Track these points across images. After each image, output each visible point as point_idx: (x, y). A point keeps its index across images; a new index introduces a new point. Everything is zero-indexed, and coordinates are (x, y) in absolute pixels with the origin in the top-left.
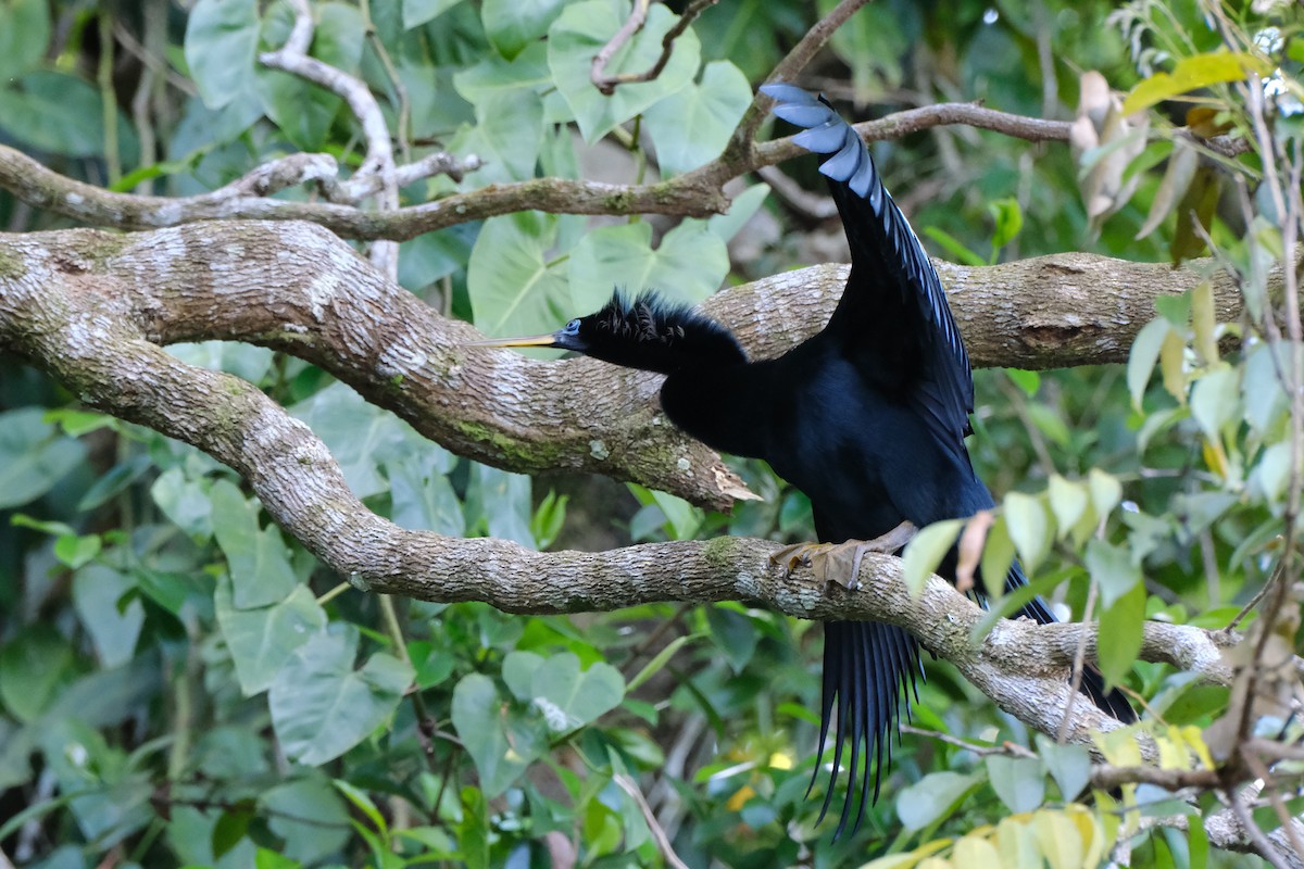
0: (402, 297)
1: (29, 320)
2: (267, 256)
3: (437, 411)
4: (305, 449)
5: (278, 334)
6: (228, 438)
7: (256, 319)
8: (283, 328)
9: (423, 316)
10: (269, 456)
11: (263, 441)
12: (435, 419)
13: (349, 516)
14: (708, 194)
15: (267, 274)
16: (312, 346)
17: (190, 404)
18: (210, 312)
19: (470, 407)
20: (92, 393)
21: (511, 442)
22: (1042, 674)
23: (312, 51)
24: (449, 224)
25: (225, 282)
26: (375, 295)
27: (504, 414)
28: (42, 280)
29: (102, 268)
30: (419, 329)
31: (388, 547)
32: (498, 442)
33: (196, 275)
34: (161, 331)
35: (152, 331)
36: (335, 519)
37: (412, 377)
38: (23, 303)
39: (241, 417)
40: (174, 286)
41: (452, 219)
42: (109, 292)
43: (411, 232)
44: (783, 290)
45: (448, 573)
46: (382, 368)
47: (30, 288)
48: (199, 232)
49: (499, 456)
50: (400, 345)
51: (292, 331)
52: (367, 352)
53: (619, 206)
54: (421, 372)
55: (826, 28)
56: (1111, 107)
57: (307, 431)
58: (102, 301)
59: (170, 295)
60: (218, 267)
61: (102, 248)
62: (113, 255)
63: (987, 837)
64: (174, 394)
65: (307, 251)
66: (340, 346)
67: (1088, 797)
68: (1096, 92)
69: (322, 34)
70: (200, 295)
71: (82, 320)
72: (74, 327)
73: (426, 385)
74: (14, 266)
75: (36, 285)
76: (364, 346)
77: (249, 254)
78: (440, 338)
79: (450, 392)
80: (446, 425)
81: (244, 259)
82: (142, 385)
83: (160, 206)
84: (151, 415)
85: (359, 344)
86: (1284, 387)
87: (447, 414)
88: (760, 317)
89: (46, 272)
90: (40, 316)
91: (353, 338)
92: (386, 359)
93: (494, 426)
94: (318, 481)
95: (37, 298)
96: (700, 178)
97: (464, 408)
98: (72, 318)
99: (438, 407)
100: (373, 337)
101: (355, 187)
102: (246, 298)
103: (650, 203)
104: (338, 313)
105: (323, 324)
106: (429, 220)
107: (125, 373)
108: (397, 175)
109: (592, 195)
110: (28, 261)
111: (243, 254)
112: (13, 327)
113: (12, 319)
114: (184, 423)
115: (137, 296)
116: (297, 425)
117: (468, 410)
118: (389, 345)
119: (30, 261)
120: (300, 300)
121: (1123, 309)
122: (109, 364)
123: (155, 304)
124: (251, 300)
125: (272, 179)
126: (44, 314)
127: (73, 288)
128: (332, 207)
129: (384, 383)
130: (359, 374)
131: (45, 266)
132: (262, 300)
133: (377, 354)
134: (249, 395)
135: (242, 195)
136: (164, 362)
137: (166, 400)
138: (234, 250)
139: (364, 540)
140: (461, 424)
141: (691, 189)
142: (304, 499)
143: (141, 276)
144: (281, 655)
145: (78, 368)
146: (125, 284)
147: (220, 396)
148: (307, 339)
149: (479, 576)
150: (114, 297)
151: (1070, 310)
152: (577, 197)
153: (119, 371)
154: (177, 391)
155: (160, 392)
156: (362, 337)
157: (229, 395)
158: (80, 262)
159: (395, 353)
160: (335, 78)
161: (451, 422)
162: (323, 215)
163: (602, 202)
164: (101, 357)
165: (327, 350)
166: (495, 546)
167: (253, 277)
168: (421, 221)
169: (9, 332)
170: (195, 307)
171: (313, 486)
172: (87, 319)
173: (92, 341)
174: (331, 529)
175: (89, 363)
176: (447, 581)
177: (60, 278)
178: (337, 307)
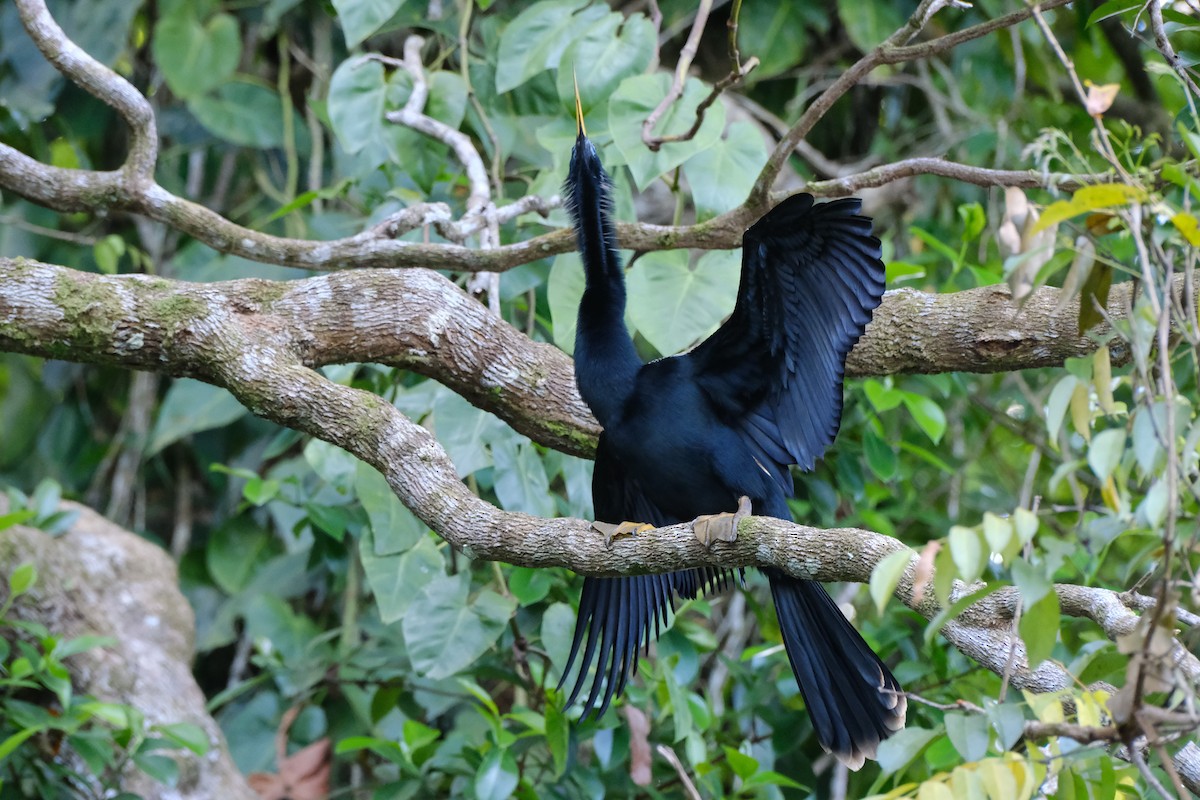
0: (499, 326)
1: (213, 351)
2: (394, 297)
3: (528, 414)
4: (425, 450)
5: (404, 357)
6: (367, 441)
7: (387, 346)
8: (408, 353)
9: (516, 341)
10: (398, 455)
11: (393, 444)
12: (528, 420)
13: (461, 501)
14: (735, 232)
15: (394, 311)
16: (431, 365)
17: (337, 416)
18: (351, 342)
19: (554, 410)
20: (262, 408)
21: (585, 436)
22: (992, 626)
23: (426, 110)
24: (537, 258)
25: (363, 318)
26: (478, 325)
27: (579, 415)
28: (222, 320)
29: (268, 309)
30: (513, 351)
31: (491, 525)
32: (575, 436)
33: (340, 313)
34: (314, 356)
35: (307, 358)
36: (450, 504)
37: (508, 388)
38: (207, 338)
39: (376, 425)
40: (323, 322)
41: (539, 254)
42: (274, 328)
43: (507, 265)
45: (537, 545)
46: (485, 381)
47: (213, 326)
48: (342, 280)
49: (576, 447)
50: (498, 363)
51: (414, 354)
52: (473, 369)
53: (667, 243)
54: (514, 384)
56: (1029, 215)
57: (427, 435)
58: (268, 335)
59: (320, 329)
60: (357, 306)
61: (268, 294)
62: (276, 299)
63: (944, 781)
64: (325, 408)
65: (425, 292)
66: (451, 365)
67: (1021, 746)
68: (1017, 203)
69: (434, 96)
70: (343, 329)
71: (253, 351)
72: (247, 356)
73: (519, 394)
74: (200, 309)
75: (218, 324)
76: (470, 365)
77: (381, 296)
78: (529, 357)
79: (538, 399)
80: (535, 424)
81: (377, 300)
82: (299, 400)
83: (314, 248)
84: (307, 424)
85: (466, 363)
86: (1161, 443)
87: (535, 415)
89: (225, 313)
90: (221, 348)
91: (462, 359)
92: (488, 374)
93: (572, 424)
94: (436, 474)
95: (218, 334)
96: (729, 220)
97: (548, 411)
98: (246, 349)
99: (528, 410)
100: (477, 357)
101: (464, 226)
102: (379, 330)
103: (691, 240)
104: (450, 340)
105: (439, 349)
106: (521, 256)
107: (286, 391)
108: (498, 215)
109: (646, 234)
110: (210, 306)
111: (376, 296)
112: (200, 356)
113: (199, 350)
114: (333, 430)
115: (295, 331)
116: (421, 432)
117: (552, 412)
118: (490, 364)
119: (212, 305)
120: (420, 330)
121: (1053, 326)
122: (275, 385)
123: (309, 336)
124: (383, 332)
125: (400, 225)
126: (224, 346)
127: (246, 326)
128: (447, 246)
129: (487, 393)
130: (467, 386)
131: (224, 309)
132: (391, 331)
133: (481, 371)
134: (382, 408)
135: (377, 238)
136: (316, 383)
137: (318, 412)
138: (369, 293)
139: (472, 521)
140: (546, 423)
141: (722, 229)
142: (425, 488)
143: (298, 315)
144: (412, 592)
145: (251, 389)
146: (286, 321)
147: (360, 409)
148: (427, 360)
149: (561, 548)
150: (277, 332)
151: (1013, 328)
152: (634, 236)
153: (282, 390)
154: (327, 405)
155: (314, 406)
156: (468, 358)
157: (366, 408)
158: (250, 305)
159: (495, 370)
160: (445, 132)
161: (538, 422)
162: (439, 252)
163: (654, 240)
164: (267, 379)
165: (442, 368)
166: (572, 525)
167: (384, 313)
168: (515, 256)
169: (198, 361)
170: (340, 338)
171: (433, 478)
172: (257, 350)
173: (261, 367)
174: (447, 512)
175: (258, 384)
176: (537, 552)
177: (236, 318)
178: (449, 335)
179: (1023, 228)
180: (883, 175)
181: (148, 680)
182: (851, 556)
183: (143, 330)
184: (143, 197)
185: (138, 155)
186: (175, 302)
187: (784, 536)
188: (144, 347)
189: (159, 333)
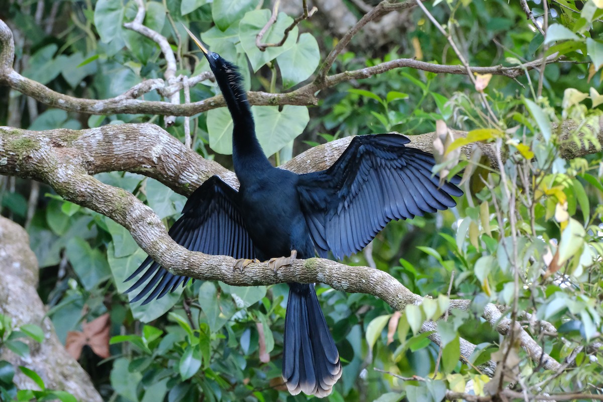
1: (42, 167)
2: (135, 139)
4: (150, 219)
5: (140, 169)
6: (121, 214)
7: (131, 163)
8: (142, 167)
9: (196, 159)
10: (136, 222)
11: (134, 216)
13: (168, 246)
14: (308, 97)
15: (135, 146)
16: (153, 173)
17: (106, 201)
18: (113, 161)
20: (67, 196)
25: (119, 149)
26: (177, 152)
28: (47, 151)
29: (70, 145)
30: (195, 165)
31: (183, 258)
33: (107, 147)
34: (94, 169)
35: (91, 170)
36: (163, 247)
37: (192, 184)
38: (40, 160)
39: (125, 206)
40: (99, 151)
41: (209, 108)
42: (73, 155)
43: (193, 112)
44: (336, 147)
45: (207, 269)
46: (180, 180)
47: (42, 154)
48: (108, 130)
50: (187, 172)
51: (145, 167)
52: (175, 175)
53: (274, 103)
54: (196, 182)
55: (353, 32)
57: (151, 211)
58: (70, 159)
59: (97, 155)
60: (116, 143)
61: (70, 137)
62: (75, 140)
64: (99, 197)
65: (150, 136)
66: (164, 173)
68: (442, 128)
70: (108, 155)
71: (63, 167)
72: (60, 170)
74: (36, 145)
75: (45, 153)
76: (173, 172)
77: (128, 138)
78: (203, 168)
81: (126, 140)
82: (87, 193)
83: (95, 103)
84: (91, 204)
85: (171, 171)
88: (327, 159)
89: (49, 147)
90: (46, 165)
91: (169, 169)
92: (182, 177)
94: (156, 231)
95: (45, 158)
96: (305, 91)
98: (59, 166)
100: (177, 169)
102: (127, 155)
103: (286, 101)
104: (163, 160)
105: (158, 164)
106: (200, 108)
107: (80, 188)
109: (264, 98)
110: (41, 143)
111: (125, 138)
112: (36, 169)
113: (35, 166)
114: (103, 208)
115: (84, 156)
116: (147, 209)
118: (183, 172)
119: (42, 143)
120: (148, 155)
122: (74, 185)
123: (91, 159)
124: (129, 156)
125: (138, 92)
126: (48, 164)
127: (59, 154)
128: (163, 103)
129: (182, 186)
130: (172, 183)
131: (48, 145)
132: (133, 156)
133: (178, 176)
134: (128, 197)
135: (127, 98)
136: (94, 183)
137: (96, 199)
138: (122, 136)
139: (174, 256)
141: (302, 95)
142: (150, 238)
143: (86, 148)
145: (62, 186)
146: (79, 151)
147: (117, 198)
148: (151, 170)
149: (219, 271)
150: (75, 157)
152: (257, 99)
153: (77, 188)
154: (100, 195)
155: (94, 196)
156: (172, 169)
157: (120, 197)
158: (61, 143)
159: (186, 175)
163: (267, 101)
164: (71, 182)
165: (158, 174)
166: (224, 259)
167: (129, 147)
168: (197, 108)
169: (35, 171)
170: (107, 160)
171: (154, 233)
172: (65, 166)
173: (67, 175)
174: (161, 251)
175: (66, 184)
176: (206, 273)
177: (54, 149)
178: (162, 157)
179: (445, 140)
180: (384, 67)
181: (14, 297)
182: (364, 281)
183: (7, 156)
184: (8, 77)
185: (5, 56)
186: (23, 142)
187: (331, 269)
188: (7, 164)
189: (15, 157)
